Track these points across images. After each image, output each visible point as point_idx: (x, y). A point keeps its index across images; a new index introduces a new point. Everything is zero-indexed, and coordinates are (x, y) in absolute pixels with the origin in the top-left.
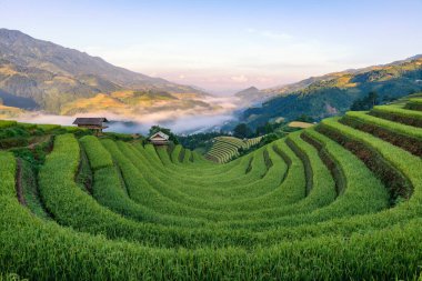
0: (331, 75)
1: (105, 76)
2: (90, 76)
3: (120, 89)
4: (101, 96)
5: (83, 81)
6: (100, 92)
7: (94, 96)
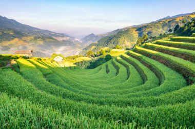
0: (127, 28)
1: (18, 29)
2: (9, 29)
3: (26, 36)
4: (16, 40)
5: (5, 32)
6: (16, 37)
7: (12, 40)
